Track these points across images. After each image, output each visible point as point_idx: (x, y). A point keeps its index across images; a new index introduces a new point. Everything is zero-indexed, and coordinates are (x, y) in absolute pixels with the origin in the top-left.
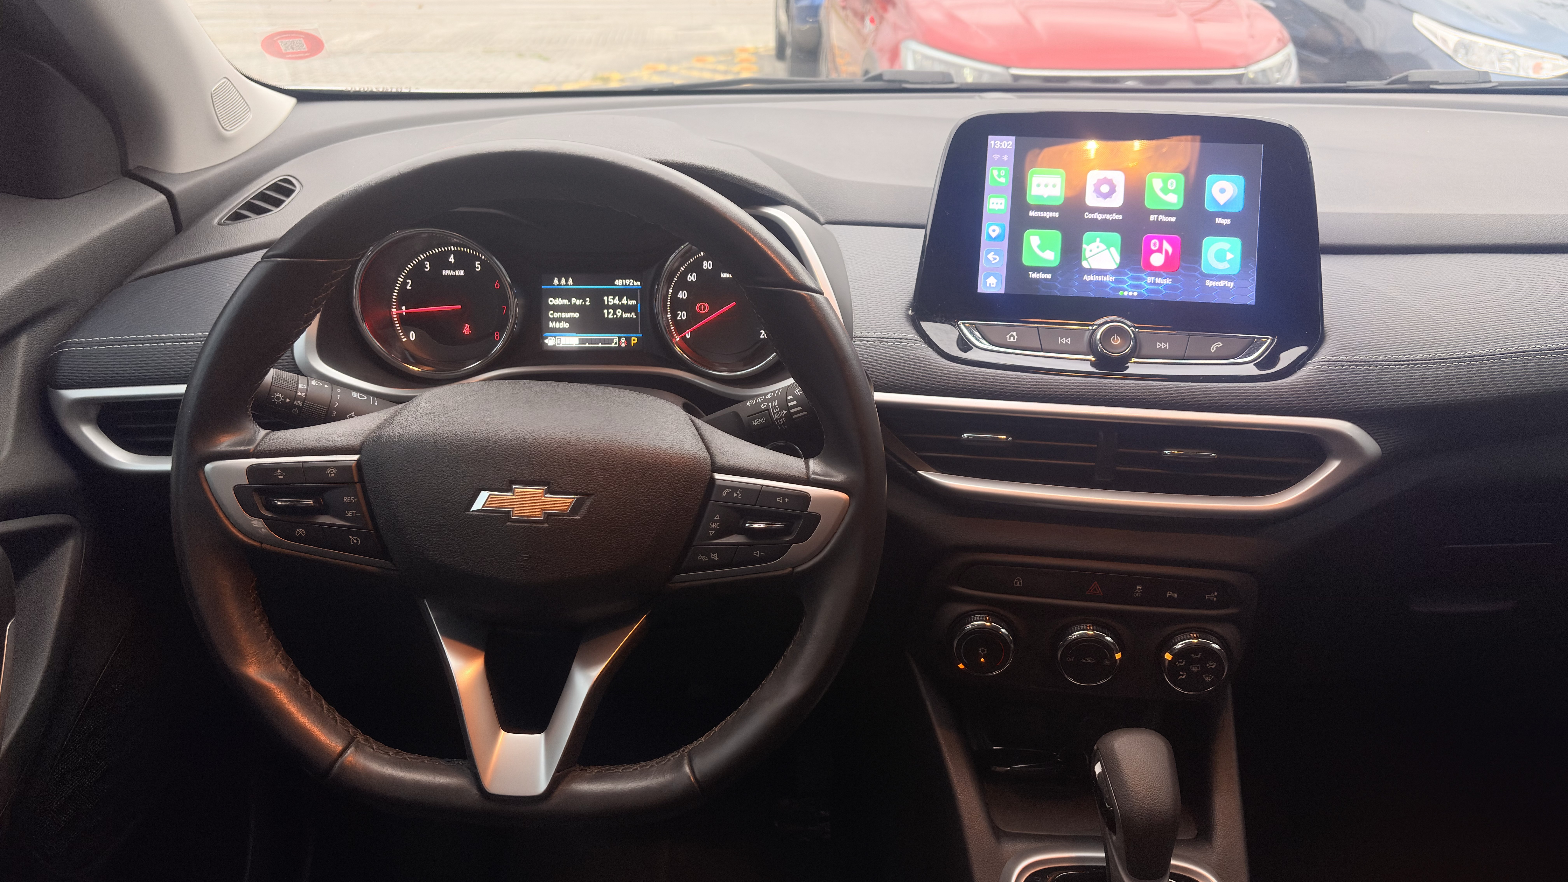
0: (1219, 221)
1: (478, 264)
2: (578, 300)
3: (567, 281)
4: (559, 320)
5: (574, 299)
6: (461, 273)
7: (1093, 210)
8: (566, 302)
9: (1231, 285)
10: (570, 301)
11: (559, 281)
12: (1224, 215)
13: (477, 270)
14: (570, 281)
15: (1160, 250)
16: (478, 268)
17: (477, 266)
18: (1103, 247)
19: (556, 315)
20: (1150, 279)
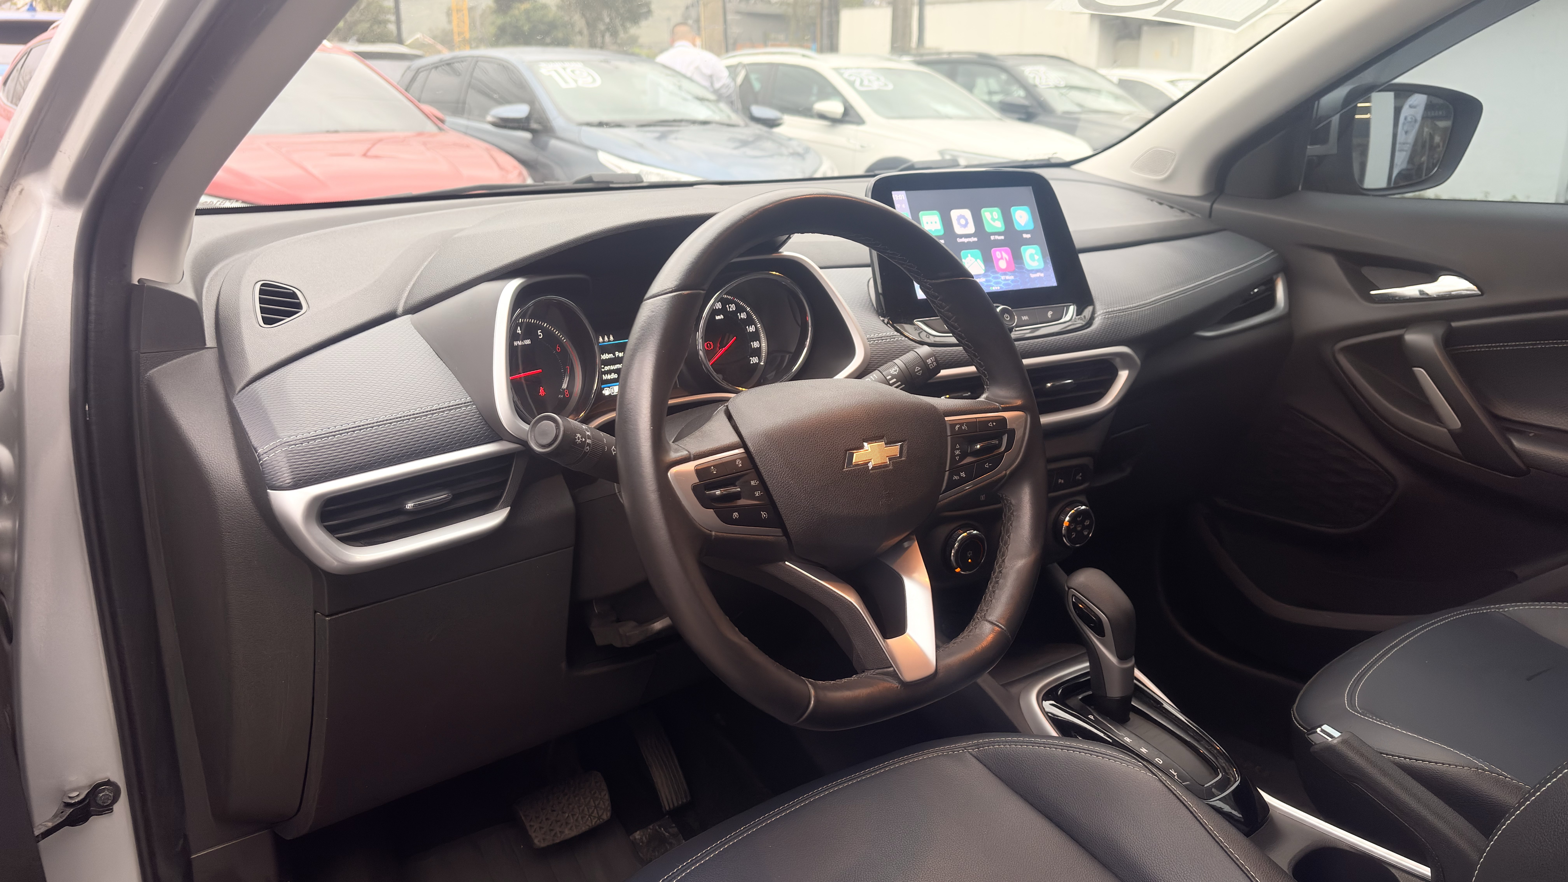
0: (1025, 236)
1: (540, 332)
2: (620, 353)
3: (609, 338)
4: (610, 372)
5: (617, 352)
6: (528, 342)
7: (961, 236)
8: (611, 356)
9: (1042, 275)
10: (614, 355)
11: (603, 338)
12: (1027, 232)
13: (540, 337)
14: (612, 338)
15: (1002, 258)
16: (540, 335)
17: (539, 334)
18: (973, 260)
19: (607, 368)
20: (1003, 277)
